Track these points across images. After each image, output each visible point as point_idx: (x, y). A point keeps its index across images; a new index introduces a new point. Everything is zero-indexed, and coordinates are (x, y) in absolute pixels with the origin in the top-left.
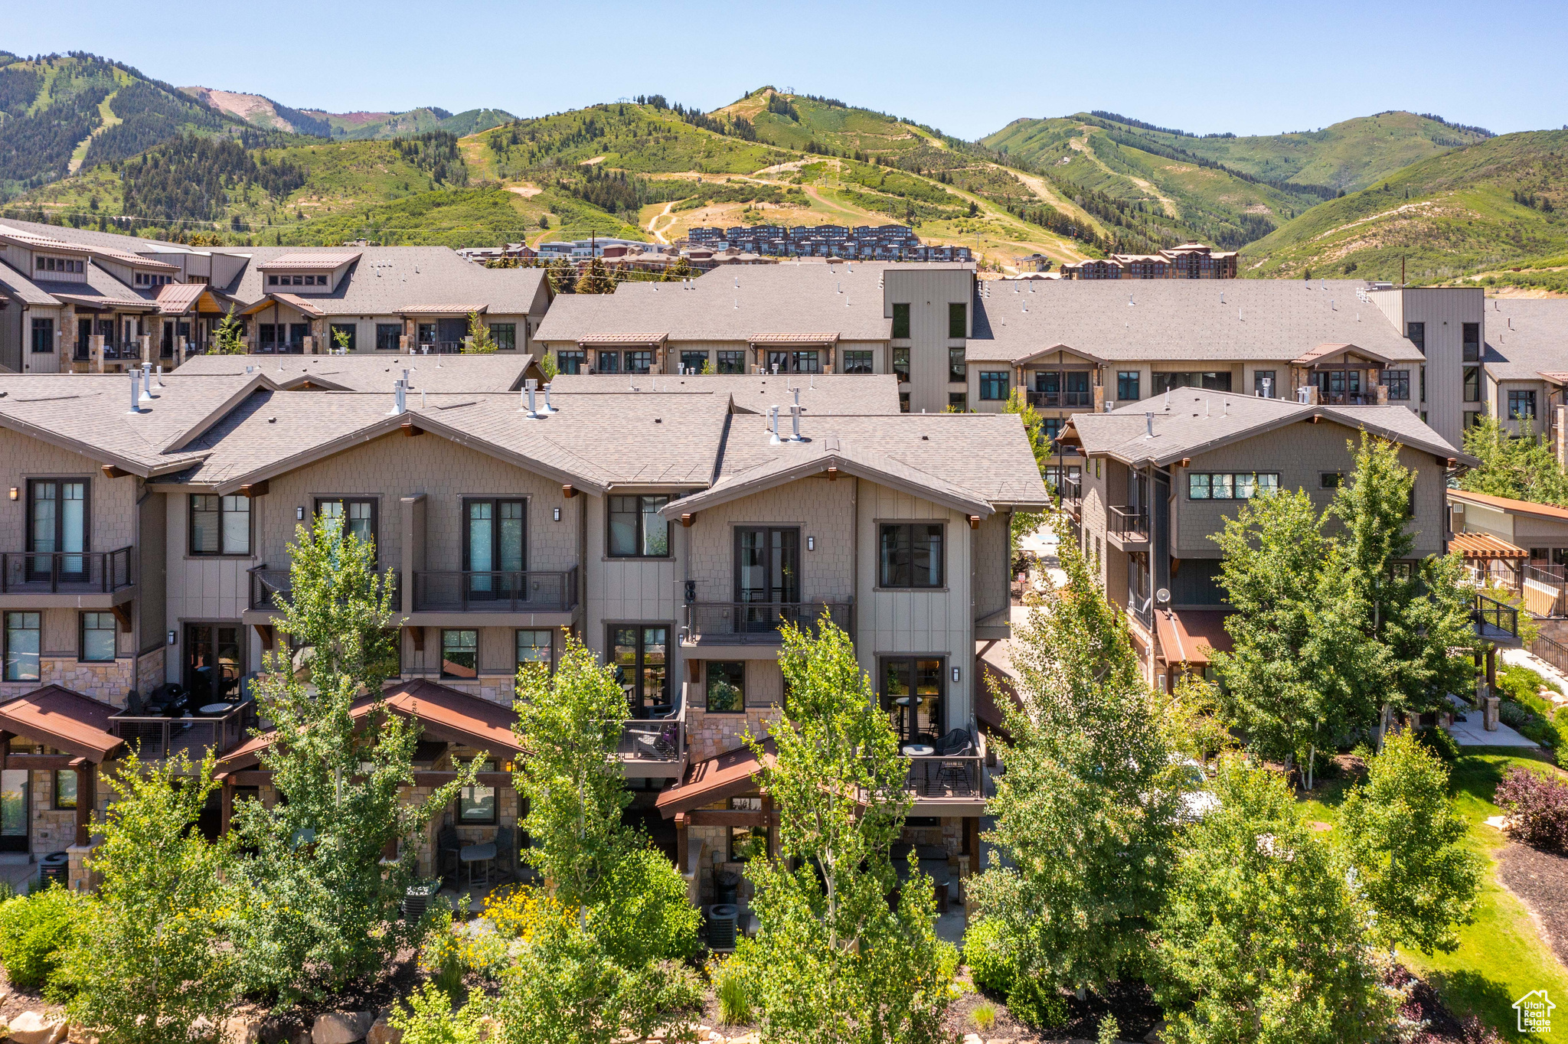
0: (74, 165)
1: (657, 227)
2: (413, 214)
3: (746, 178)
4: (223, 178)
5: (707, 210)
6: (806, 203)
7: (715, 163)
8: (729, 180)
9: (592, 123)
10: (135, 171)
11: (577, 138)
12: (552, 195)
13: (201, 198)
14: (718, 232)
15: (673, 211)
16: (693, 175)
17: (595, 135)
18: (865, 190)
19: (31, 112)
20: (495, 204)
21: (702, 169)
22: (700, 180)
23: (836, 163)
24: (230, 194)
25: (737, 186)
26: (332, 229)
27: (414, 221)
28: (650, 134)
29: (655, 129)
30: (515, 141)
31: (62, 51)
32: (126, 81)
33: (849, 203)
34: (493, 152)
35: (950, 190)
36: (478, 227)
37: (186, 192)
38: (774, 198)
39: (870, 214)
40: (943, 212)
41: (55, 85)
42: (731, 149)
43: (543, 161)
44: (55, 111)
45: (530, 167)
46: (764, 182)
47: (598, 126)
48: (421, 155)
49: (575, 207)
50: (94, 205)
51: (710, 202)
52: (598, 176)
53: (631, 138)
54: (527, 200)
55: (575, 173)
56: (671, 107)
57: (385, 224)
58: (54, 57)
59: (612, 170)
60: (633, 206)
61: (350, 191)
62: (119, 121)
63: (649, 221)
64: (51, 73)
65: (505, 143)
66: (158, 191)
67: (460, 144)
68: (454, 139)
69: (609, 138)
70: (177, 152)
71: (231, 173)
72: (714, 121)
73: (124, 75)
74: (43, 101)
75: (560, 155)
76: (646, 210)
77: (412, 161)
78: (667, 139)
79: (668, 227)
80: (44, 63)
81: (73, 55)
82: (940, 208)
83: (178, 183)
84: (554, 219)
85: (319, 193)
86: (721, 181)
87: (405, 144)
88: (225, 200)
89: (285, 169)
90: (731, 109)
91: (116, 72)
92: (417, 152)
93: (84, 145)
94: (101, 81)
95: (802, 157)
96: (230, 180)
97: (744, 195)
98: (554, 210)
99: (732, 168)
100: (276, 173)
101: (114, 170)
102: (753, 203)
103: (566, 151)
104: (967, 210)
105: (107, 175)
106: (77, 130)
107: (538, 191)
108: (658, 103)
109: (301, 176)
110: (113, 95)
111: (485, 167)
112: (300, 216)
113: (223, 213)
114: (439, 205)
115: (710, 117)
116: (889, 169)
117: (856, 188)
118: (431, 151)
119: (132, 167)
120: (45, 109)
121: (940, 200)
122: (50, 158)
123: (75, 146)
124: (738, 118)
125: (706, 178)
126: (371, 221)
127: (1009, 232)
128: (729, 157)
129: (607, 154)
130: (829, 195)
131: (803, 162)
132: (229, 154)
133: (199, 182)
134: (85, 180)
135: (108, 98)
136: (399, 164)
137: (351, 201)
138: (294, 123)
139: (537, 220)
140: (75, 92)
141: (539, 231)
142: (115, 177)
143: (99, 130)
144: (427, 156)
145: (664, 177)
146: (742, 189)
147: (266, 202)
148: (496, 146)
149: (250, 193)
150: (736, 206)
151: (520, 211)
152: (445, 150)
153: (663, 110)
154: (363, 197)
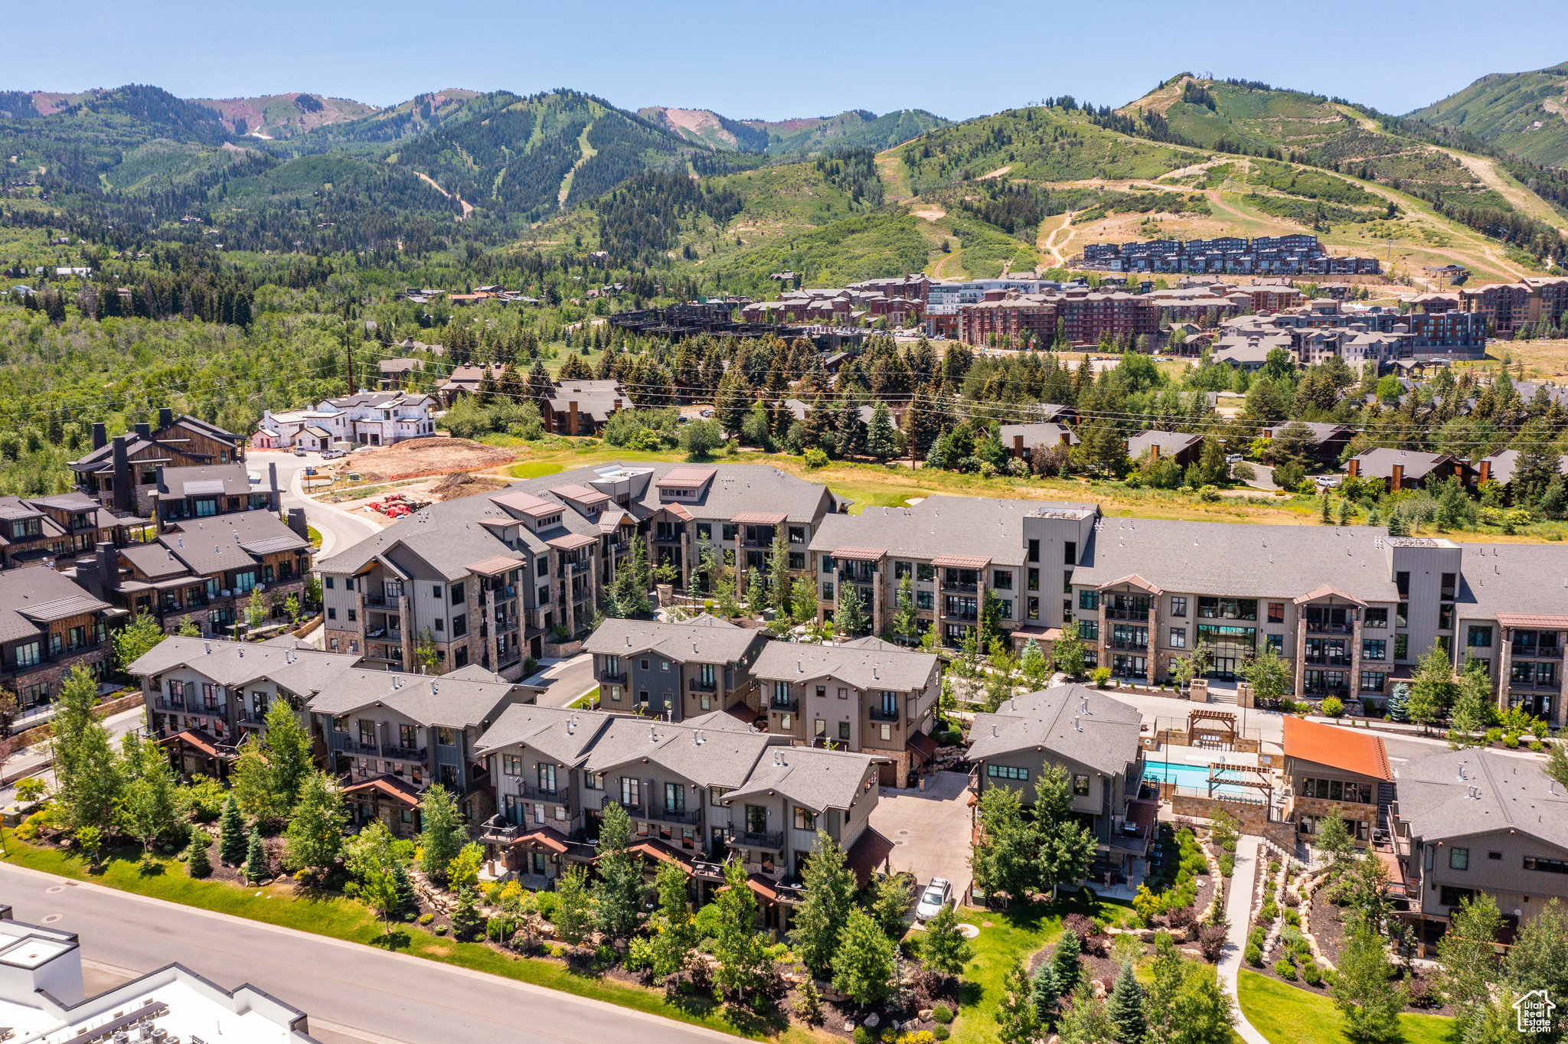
0: (563, 197)
1: (1055, 243)
2: (831, 243)
3: (1149, 184)
4: (676, 208)
5: (1105, 223)
6: (1208, 212)
7: (1121, 167)
8: (1132, 187)
9: (1000, 131)
10: (608, 207)
11: (985, 148)
12: (955, 217)
13: (659, 229)
14: (1113, 248)
15: (1073, 223)
16: (1096, 183)
17: (1003, 143)
18: (1273, 194)
19: (528, 150)
20: (903, 229)
21: (1107, 176)
22: (1102, 188)
23: (1243, 163)
24: (682, 223)
25: (1139, 194)
27: (832, 249)
28: (1056, 140)
29: (1061, 134)
30: (927, 154)
32: (599, 112)
33: (1254, 209)
34: (906, 167)
35: (1369, 188)
36: (887, 254)
37: (648, 225)
38: (1174, 206)
39: (1275, 220)
40: (1357, 214)
41: (544, 121)
42: (1136, 153)
43: (952, 176)
44: (547, 146)
45: (943, 182)
46: (1168, 188)
47: (1006, 133)
48: (842, 174)
49: (976, 229)
51: (1110, 213)
52: (1002, 191)
53: (1037, 145)
54: (931, 224)
55: (980, 190)
56: (1080, 106)
57: (807, 253)
58: (543, 95)
59: (1017, 181)
60: (1033, 222)
61: (780, 215)
62: (595, 153)
63: (1048, 235)
64: (541, 110)
65: (918, 156)
66: (626, 225)
67: (877, 161)
68: (872, 156)
69: (1016, 146)
70: (640, 187)
71: (682, 203)
72: (1124, 119)
73: (597, 105)
74: (537, 136)
75: (968, 167)
76: (1047, 223)
77: (834, 182)
78: (1072, 144)
79: (1066, 242)
80: (536, 101)
81: (557, 92)
82: (1356, 209)
83: (641, 216)
84: (955, 243)
85: (754, 217)
86: (1124, 188)
87: (827, 165)
88: (678, 230)
89: (727, 196)
90: (1144, 103)
91: (591, 104)
92: (838, 172)
93: (569, 177)
94: (579, 115)
95: (1209, 158)
96: (682, 210)
97: (1144, 204)
98: (956, 233)
99: (1136, 173)
100: (718, 201)
101: (592, 207)
102: (1151, 215)
103: (975, 162)
104: (1385, 210)
105: (586, 212)
106: (564, 164)
107: (941, 214)
108: (1067, 104)
109: (739, 202)
110: (589, 127)
111: (899, 183)
112: (739, 243)
113: (677, 242)
114: (853, 232)
115: (1120, 115)
116: (1302, 167)
117: (1264, 191)
118: (851, 170)
119: (605, 203)
120: (539, 144)
121: (1356, 201)
122: (544, 191)
123: (562, 178)
124: (1150, 112)
125: (1109, 186)
126: (795, 251)
127: (1429, 236)
128: (1133, 161)
129: (1012, 163)
130: (1233, 201)
131: (1210, 164)
132: (680, 182)
133: (657, 214)
134: (571, 218)
135: (586, 130)
136: (822, 185)
137: (781, 225)
138: (737, 134)
139: (940, 244)
140: (560, 126)
141: (941, 255)
142: (593, 214)
143: (580, 163)
144: (847, 175)
145: (1067, 186)
146: (1143, 197)
147: (711, 229)
148: (910, 161)
149: (698, 221)
150: (1136, 218)
151: (925, 235)
152: (863, 167)
153: (1071, 111)
154: (791, 219)
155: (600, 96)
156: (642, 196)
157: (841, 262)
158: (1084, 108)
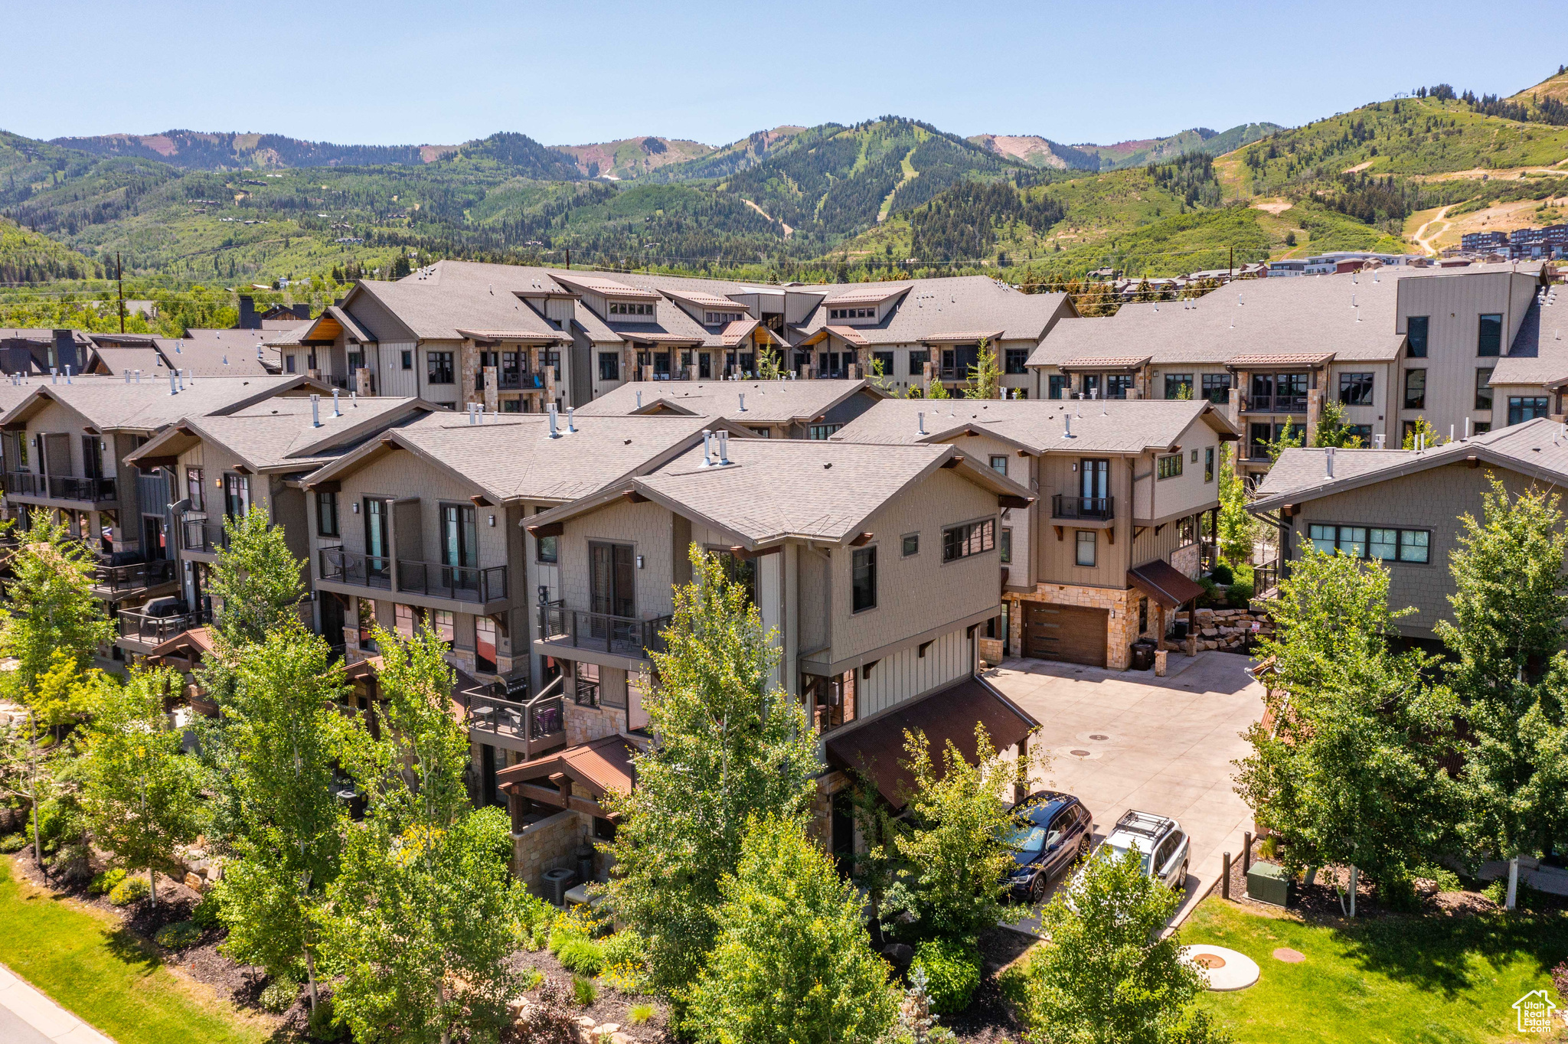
0: (882, 216)
1: (1425, 236)
2: (1157, 240)
3: (1548, 171)
4: (993, 218)
5: (1489, 213)
7: (1510, 154)
8: (1523, 175)
9: (1361, 125)
10: (923, 217)
11: (1343, 144)
12: (1303, 209)
13: (973, 238)
14: (1500, 238)
15: (1448, 216)
16: (1478, 173)
17: (1364, 139)
19: (852, 175)
20: (1241, 223)
21: (1490, 164)
22: (1486, 177)
24: (998, 233)
25: (1532, 181)
26: (1081, 260)
27: (1157, 246)
28: (1429, 130)
29: (1436, 124)
30: (1273, 154)
31: (875, 117)
32: (924, 136)
34: (1249, 169)
36: (1221, 248)
37: (962, 234)
41: (869, 148)
42: (1530, 138)
43: (1303, 174)
44: (870, 171)
45: (1289, 181)
47: (1367, 128)
48: (1175, 179)
49: (1328, 221)
50: (889, 251)
51: (1496, 202)
52: (1361, 185)
53: (1405, 138)
54: (1275, 217)
55: (1335, 183)
56: (1459, 96)
57: (1129, 251)
58: (870, 123)
59: (1379, 176)
60: (1399, 214)
61: (1104, 221)
62: (916, 174)
63: (1416, 229)
64: (867, 137)
65: (1262, 158)
67: (1215, 164)
68: (1209, 159)
69: (1379, 141)
70: (957, 198)
71: (1000, 213)
72: (1514, 106)
73: (922, 131)
74: (861, 162)
75: (1322, 165)
76: (1415, 217)
77: (1165, 186)
78: (1448, 134)
79: (1438, 234)
80: (862, 129)
81: (883, 119)
83: (956, 225)
84: (1302, 235)
85: (1076, 225)
86: (1514, 176)
87: (1159, 170)
88: (994, 239)
89: (1048, 204)
90: (1539, 90)
91: (916, 129)
92: (1171, 177)
93: (890, 198)
94: (904, 140)
96: (999, 219)
97: (1539, 191)
98: (1304, 225)
99: (1529, 160)
100: (1039, 210)
101: (906, 218)
102: (1549, 201)
103: (1329, 160)
105: (900, 223)
106: (885, 186)
107: (1287, 206)
108: (1443, 93)
109: (1061, 210)
110: (913, 151)
111: (1239, 185)
112: (1058, 249)
113: (992, 250)
114: (1183, 229)
115: (1509, 102)
118: (1185, 174)
119: (920, 214)
120: (862, 170)
122: (864, 213)
123: (882, 200)
124: (1547, 99)
125: (1494, 175)
126: (1116, 249)
128: (1525, 147)
129: (1375, 158)
132: (999, 195)
133: (973, 224)
135: (909, 154)
136: (1152, 189)
137: (1103, 231)
138: (1067, 160)
139: (1284, 237)
140: (884, 152)
141: (1286, 248)
142: (906, 225)
143: (901, 184)
144: (1181, 179)
145: (1441, 178)
146: (1538, 184)
147: (1030, 238)
148: (1253, 162)
149: (1016, 230)
150: (1529, 205)
151: (1267, 229)
152: (1200, 171)
153: (1447, 101)
154: (1116, 225)
155: (925, 121)
156: (959, 206)
157: (1167, 259)
158: (1464, 98)
